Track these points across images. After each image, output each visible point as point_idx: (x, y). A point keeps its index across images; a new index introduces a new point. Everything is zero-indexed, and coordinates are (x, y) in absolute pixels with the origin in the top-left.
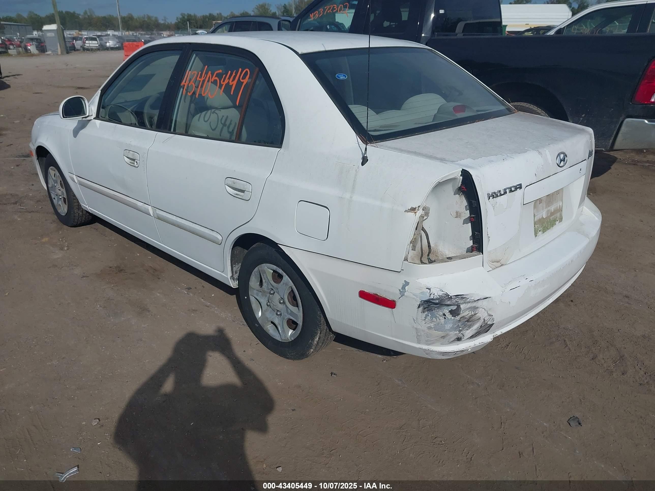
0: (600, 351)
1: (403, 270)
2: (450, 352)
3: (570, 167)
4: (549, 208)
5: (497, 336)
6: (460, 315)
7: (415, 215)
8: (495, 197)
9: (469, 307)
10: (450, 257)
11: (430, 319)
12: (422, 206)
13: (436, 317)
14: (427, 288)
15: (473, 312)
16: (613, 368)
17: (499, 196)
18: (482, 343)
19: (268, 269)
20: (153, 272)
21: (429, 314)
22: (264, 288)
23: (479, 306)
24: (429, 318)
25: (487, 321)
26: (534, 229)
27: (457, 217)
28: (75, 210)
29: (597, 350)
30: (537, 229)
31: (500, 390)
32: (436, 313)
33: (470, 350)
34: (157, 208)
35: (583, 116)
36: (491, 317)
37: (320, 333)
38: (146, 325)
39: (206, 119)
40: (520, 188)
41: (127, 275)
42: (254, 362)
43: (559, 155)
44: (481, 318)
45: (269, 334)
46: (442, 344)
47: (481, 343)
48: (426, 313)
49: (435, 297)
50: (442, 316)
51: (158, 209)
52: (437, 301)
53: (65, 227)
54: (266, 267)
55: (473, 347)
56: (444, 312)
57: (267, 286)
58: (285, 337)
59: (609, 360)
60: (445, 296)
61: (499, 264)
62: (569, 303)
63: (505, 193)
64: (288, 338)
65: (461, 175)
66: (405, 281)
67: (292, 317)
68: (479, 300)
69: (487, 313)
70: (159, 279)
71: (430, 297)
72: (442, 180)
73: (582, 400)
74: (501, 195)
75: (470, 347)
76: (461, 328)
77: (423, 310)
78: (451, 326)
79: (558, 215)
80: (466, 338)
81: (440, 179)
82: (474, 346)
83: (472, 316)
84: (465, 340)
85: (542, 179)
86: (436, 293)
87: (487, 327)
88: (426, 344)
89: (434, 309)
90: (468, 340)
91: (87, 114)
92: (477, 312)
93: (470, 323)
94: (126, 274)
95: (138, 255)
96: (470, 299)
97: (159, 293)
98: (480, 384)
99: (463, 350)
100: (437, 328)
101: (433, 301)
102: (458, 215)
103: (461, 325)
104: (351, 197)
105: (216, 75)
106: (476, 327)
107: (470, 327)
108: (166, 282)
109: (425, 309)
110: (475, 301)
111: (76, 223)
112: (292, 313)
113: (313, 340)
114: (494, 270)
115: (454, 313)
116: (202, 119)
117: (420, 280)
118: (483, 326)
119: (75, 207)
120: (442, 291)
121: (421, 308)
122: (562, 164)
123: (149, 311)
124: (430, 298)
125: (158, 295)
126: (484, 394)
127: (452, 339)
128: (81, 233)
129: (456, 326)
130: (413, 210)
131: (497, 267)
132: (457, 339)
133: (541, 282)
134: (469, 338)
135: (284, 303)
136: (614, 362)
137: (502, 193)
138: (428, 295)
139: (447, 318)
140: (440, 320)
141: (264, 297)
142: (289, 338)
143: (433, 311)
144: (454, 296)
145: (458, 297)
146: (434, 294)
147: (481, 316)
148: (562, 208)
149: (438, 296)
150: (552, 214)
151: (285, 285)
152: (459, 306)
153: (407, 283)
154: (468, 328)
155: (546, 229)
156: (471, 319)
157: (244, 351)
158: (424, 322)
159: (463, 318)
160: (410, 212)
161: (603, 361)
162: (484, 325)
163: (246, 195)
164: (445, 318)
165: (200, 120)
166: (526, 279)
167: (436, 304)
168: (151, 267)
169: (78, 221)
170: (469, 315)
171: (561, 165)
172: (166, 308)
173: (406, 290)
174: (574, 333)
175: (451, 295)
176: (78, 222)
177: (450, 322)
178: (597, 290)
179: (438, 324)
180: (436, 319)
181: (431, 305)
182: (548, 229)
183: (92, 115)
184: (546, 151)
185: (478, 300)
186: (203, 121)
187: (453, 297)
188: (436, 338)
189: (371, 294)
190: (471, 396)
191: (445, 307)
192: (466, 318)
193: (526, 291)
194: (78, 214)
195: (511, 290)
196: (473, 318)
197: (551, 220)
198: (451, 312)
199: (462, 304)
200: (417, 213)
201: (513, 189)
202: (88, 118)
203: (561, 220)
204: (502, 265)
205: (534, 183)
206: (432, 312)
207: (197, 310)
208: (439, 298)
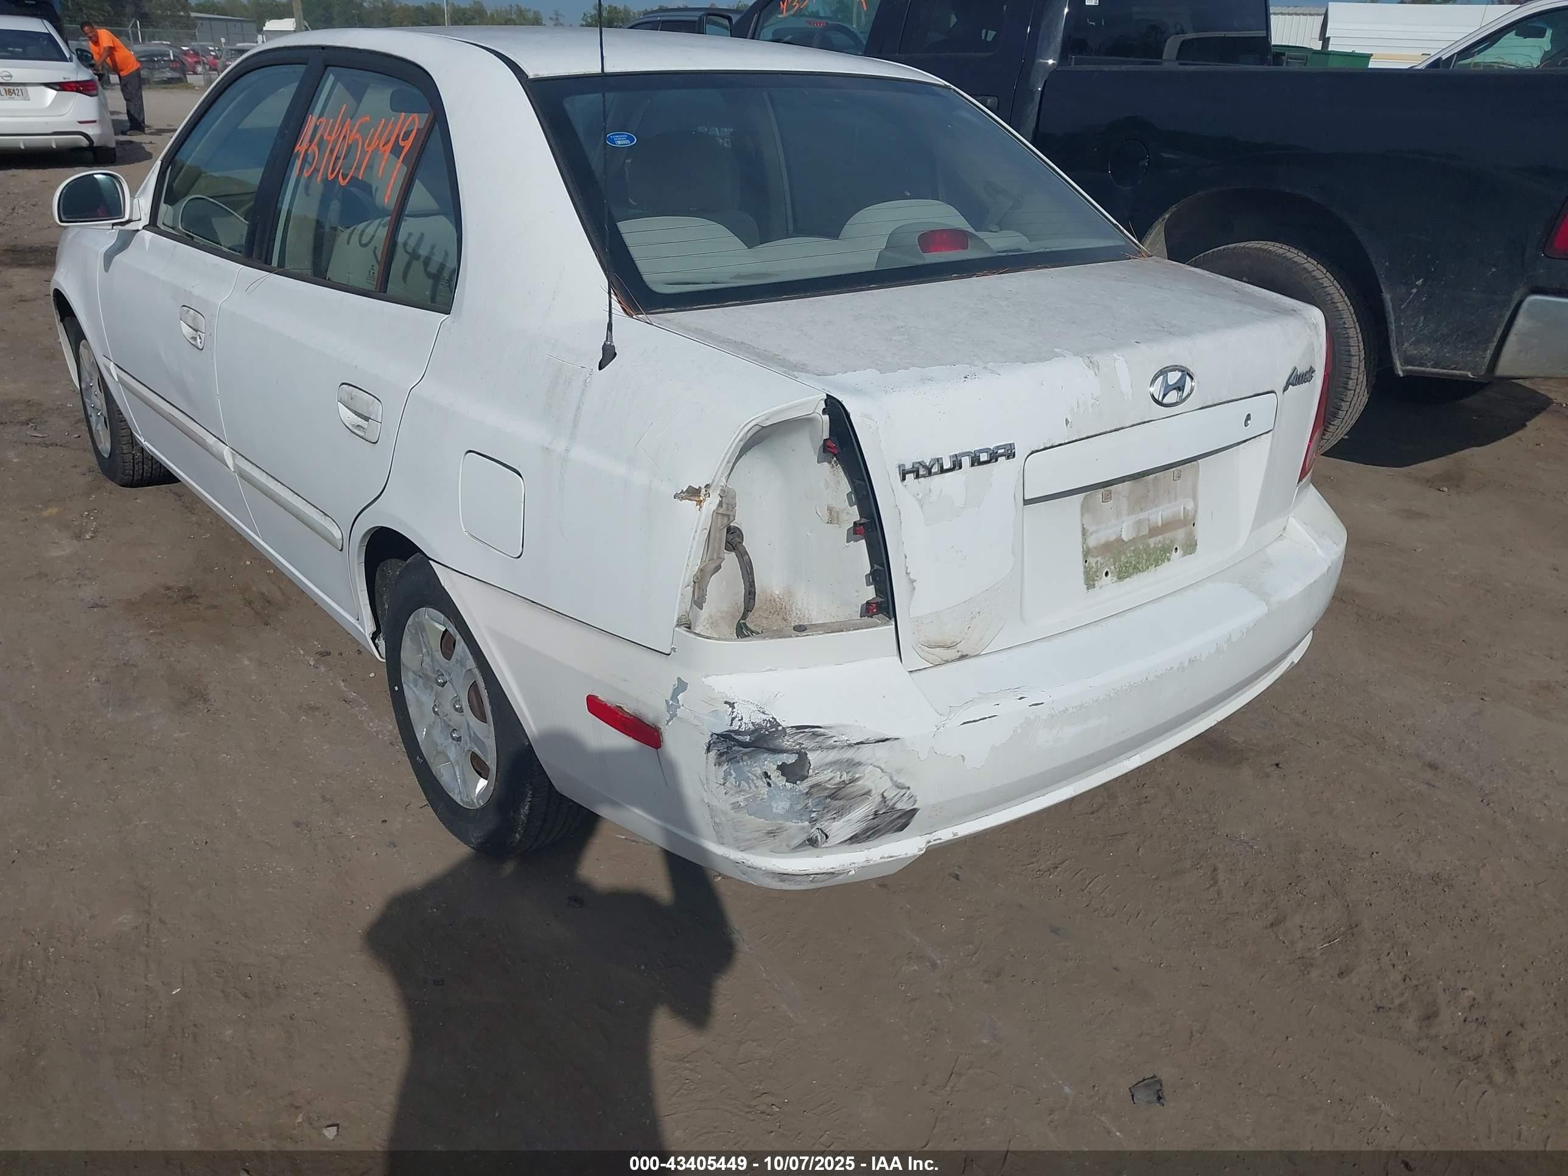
0: (1299, 905)
1: (674, 649)
2: (794, 872)
3: (1200, 409)
4: (1143, 515)
5: (938, 841)
6: (809, 779)
7: (698, 507)
8: (924, 476)
9: (835, 759)
10: (800, 626)
11: (734, 783)
12: (717, 484)
13: (747, 780)
14: (726, 703)
15: (848, 773)
16: (1321, 954)
17: (936, 474)
18: (891, 857)
19: (432, 622)
20: (262, 607)
21: (732, 772)
22: (426, 669)
23: (863, 760)
24: (732, 779)
25: (894, 801)
26: (1082, 567)
27: (830, 522)
28: (124, 447)
29: (1291, 902)
30: (1094, 570)
31: (986, 986)
32: (746, 769)
33: (853, 872)
34: (237, 453)
35: (1420, 282)
36: (904, 791)
37: (533, 796)
38: (183, 734)
39: (365, 240)
40: (1010, 454)
41: (198, 609)
42: (394, 850)
43: (1163, 372)
44: (873, 792)
45: (442, 783)
46: (775, 852)
47: (888, 858)
48: (725, 767)
49: (743, 726)
50: (761, 779)
51: (240, 454)
52: (747, 739)
53: (110, 485)
54: (427, 617)
55: (860, 865)
56: (765, 768)
57: (431, 663)
58: (467, 796)
59: (1315, 932)
60: (768, 725)
61: (952, 654)
62: (1268, 770)
63: (957, 465)
64: (472, 801)
65: (824, 412)
66: (679, 679)
67: (476, 749)
68: (862, 743)
69: (892, 780)
70: (267, 624)
71: (731, 725)
72: (767, 419)
73: (1195, 1034)
74: (943, 471)
75: (853, 866)
76: (813, 815)
77: (717, 758)
78: (788, 805)
79: (1180, 534)
80: (832, 841)
81: (764, 418)
82: (865, 864)
83: (844, 784)
84: (835, 846)
85: (1090, 435)
86: (748, 717)
87: (895, 816)
88: (738, 848)
89: (742, 759)
90: (845, 847)
91: (127, 217)
92: (857, 776)
93: (841, 803)
94: (197, 606)
95: (248, 563)
96: (835, 739)
97: (250, 659)
98: (939, 962)
99: (832, 870)
100: (756, 807)
101: (737, 737)
102: (833, 517)
103: (815, 806)
104: (567, 450)
105: (357, 131)
106: (858, 816)
107: (841, 812)
108: (279, 634)
109: (721, 755)
110: (850, 745)
111: (131, 478)
112: (476, 739)
113: (517, 811)
114: (934, 669)
115: (794, 772)
116: (355, 238)
117: (711, 681)
118: (881, 812)
119: (123, 439)
120: (763, 713)
121: (713, 754)
122: (1172, 397)
123: (206, 701)
124: (732, 728)
125: (246, 662)
126: (938, 991)
127: (797, 841)
128: (139, 501)
129: (799, 807)
130: (693, 493)
131: (947, 662)
132: (808, 840)
133: (1071, 710)
134: (845, 841)
135: (461, 710)
136: (1328, 940)
137: (945, 467)
138: (728, 719)
139: (775, 784)
140: (757, 787)
141: (429, 690)
142: (475, 800)
143: (739, 762)
144: (792, 727)
145: (804, 732)
146: (742, 719)
147: (872, 787)
148: (1194, 518)
149: (750, 726)
150: (1154, 531)
151: (459, 665)
152: (802, 756)
153: (681, 686)
154: (834, 816)
155: (1131, 571)
156: (842, 793)
157: (384, 821)
158: (722, 790)
159: (818, 788)
160: (686, 499)
161: (1298, 934)
162: (883, 811)
163: (373, 430)
164: (769, 784)
165: (352, 241)
166: (1021, 698)
167: (745, 745)
168: (263, 594)
169: (134, 473)
170: (833, 782)
171: (1165, 401)
172: (250, 697)
173: (681, 703)
174: (1247, 851)
175: (784, 724)
176: (133, 476)
177: (782, 794)
178: (1356, 741)
179: (755, 797)
180: (748, 784)
181: (734, 746)
182: (1137, 570)
183: (140, 220)
184: (1115, 359)
185: (858, 743)
186: (358, 245)
187: (788, 731)
188: (756, 835)
189: (610, 707)
190: (904, 991)
191: (766, 755)
192: (827, 789)
193: (1019, 731)
194: (131, 457)
195: (964, 723)
196: (849, 789)
197: (1152, 546)
198: (783, 768)
199: (812, 750)
200: (705, 505)
201: (984, 457)
202: (130, 227)
203: (1190, 547)
204: (963, 657)
205: (1061, 445)
206: (738, 765)
207: (318, 708)
208: (752, 731)
